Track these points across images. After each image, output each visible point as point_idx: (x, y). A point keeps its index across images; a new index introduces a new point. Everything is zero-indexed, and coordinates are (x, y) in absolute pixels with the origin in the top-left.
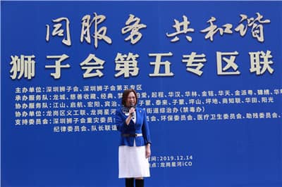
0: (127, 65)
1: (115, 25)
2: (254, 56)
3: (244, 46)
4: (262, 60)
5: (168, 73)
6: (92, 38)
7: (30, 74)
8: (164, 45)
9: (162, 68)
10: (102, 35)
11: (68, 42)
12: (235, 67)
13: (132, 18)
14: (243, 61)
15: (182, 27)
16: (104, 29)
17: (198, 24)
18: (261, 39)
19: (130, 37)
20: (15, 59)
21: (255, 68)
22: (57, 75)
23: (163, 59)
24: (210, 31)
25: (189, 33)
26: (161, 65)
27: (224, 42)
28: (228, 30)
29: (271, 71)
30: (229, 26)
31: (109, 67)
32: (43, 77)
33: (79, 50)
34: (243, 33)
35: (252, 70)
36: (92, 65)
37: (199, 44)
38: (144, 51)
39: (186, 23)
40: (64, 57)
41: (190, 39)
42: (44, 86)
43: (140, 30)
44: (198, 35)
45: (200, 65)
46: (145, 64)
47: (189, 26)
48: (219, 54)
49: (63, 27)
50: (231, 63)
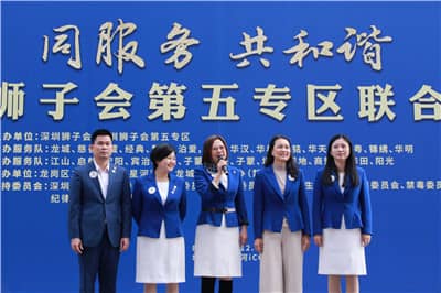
0: (167, 102)
1: (151, 38)
2: (366, 93)
3: (351, 76)
4: (377, 98)
5: (231, 115)
6: (115, 59)
7: (17, 112)
8: (227, 72)
9: (222, 108)
10: (129, 54)
11: (76, 64)
12: (336, 108)
13: (177, 29)
14: (349, 101)
15: (254, 45)
16: (134, 44)
18: (377, 66)
19: (174, 58)
21: (367, 111)
22: (58, 114)
23: (224, 93)
24: (299, 52)
25: (264, 55)
26: (220, 103)
27: (319, 70)
28: (326, 52)
29: (391, 116)
30: (327, 46)
31: (140, 105)
33: (94, 76)
34: (349, 57)
35: (362, 114)
36: (113, 100)
37: (282, 71)
38: (194, 80)
39: (261, 38)
40: (70, 86)
41: (266, 63)
42: (37, 130)
43: (189, 48)
44: (278, 57)
45: (282, 105)
46: (197, 102)
47: (266, 44)
48: (311, 89)
49: (70, 40)
50: (329, 102)
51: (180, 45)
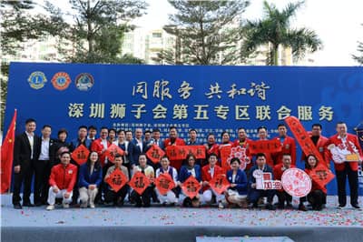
0: (180, 112)
1: (174, 88)
2: (259, 109)
3: (253, 102)
4: (264, 111)
5: (205, 117)
6: (160, 95)
7: (122, 115)
8: (204, 100)
9: (202, 115)
10: (166, 93)
11: (145, 97)
12: (247, 115)
13: (184, 83)
14: (252, 112)
15: (215, 90)
16: (168, 89)
17: (225, 88)
19: (183, 95)
20: (113, 106)
21: (259, 116)
22: (138, 116)
23: (203, 109)
24: (232, 93)
25: (219, 93)
26: (201, 113)
27: (241, 100)
28: (243, 93)
29: (269, 118)
30: (244, 90)
31: (170, 113)
32: (130, 117)
33: (152, 102)
34: (252, 94)
35: (258, 117)
36: (159, 111)
37: (225, 100)
38: (191, 103)
39: (217, 87)
40: (143, 106)
41: (219, 97)
42: (130, 123)
43: (189, 91)
44: (225, 94)
45: (225, 113)
46: (191, 112)
47: (219, 89)
48: (237, 107)
49: (143, 88)
50: (244, 112)
51: (186, 89)
